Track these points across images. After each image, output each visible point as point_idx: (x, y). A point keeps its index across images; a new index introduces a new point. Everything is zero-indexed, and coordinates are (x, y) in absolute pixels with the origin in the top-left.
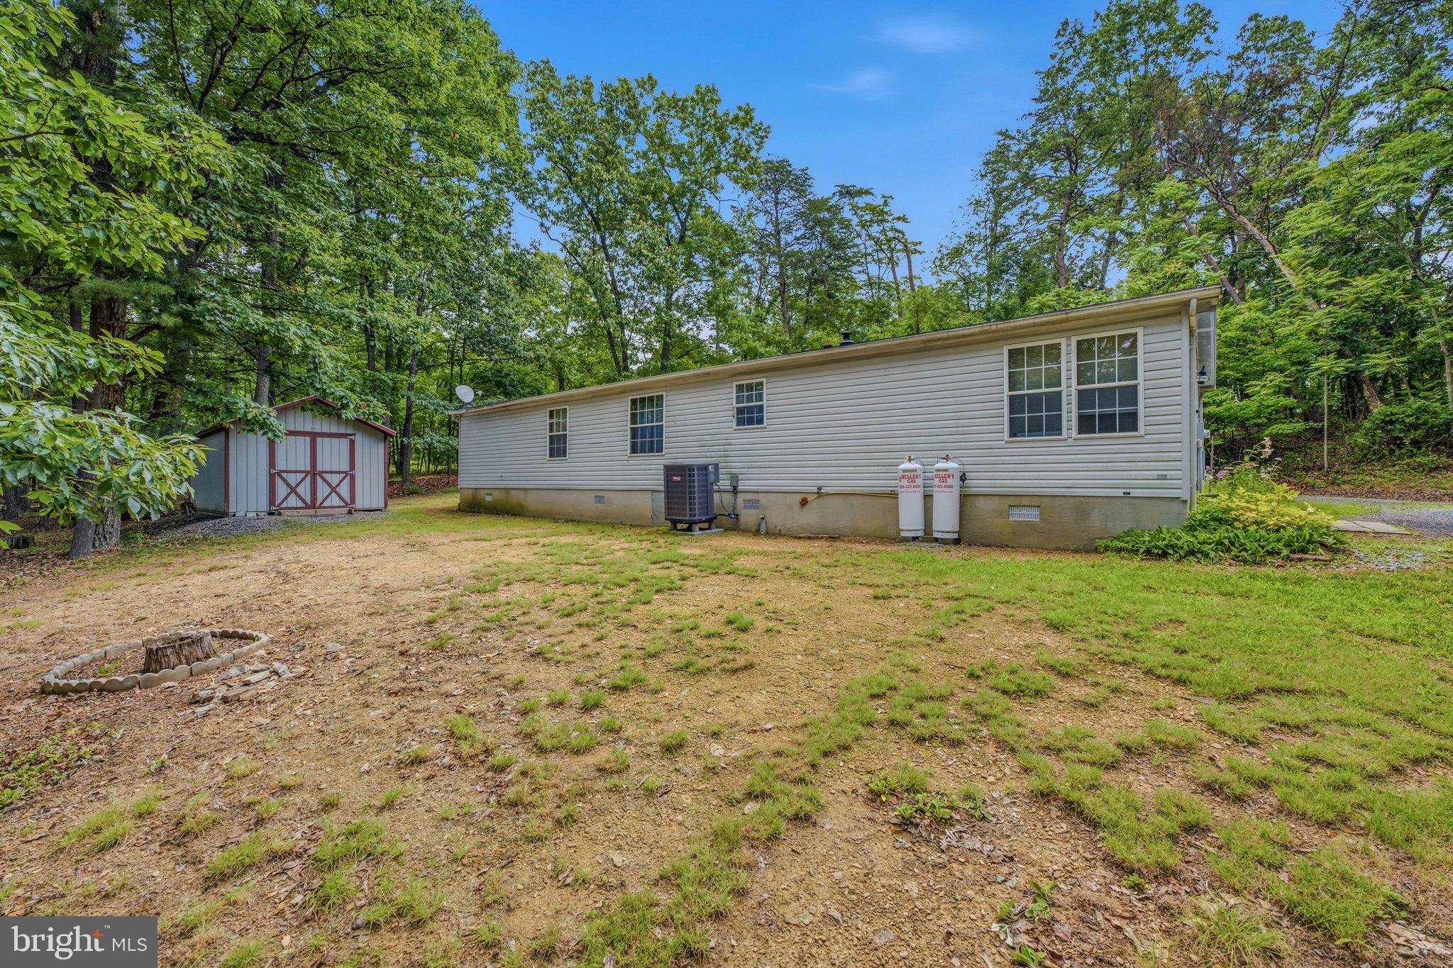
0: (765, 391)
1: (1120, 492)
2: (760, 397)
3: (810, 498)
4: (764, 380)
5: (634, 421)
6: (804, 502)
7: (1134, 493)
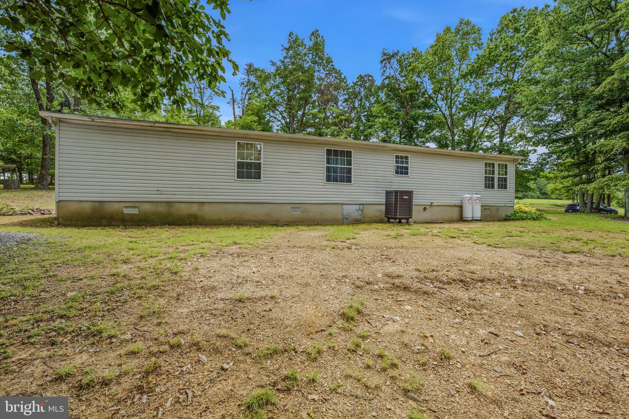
0: (409, 160)
1: (504, 205)
2: (407, 163)
3: (427, 207)
4: (409, 156)
5: (328, 162)
6: (425, 209)
7: (507, 205)
